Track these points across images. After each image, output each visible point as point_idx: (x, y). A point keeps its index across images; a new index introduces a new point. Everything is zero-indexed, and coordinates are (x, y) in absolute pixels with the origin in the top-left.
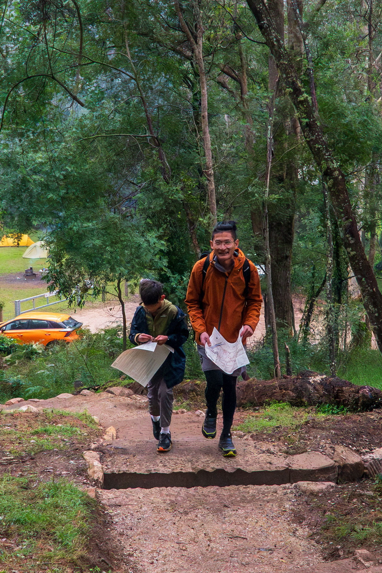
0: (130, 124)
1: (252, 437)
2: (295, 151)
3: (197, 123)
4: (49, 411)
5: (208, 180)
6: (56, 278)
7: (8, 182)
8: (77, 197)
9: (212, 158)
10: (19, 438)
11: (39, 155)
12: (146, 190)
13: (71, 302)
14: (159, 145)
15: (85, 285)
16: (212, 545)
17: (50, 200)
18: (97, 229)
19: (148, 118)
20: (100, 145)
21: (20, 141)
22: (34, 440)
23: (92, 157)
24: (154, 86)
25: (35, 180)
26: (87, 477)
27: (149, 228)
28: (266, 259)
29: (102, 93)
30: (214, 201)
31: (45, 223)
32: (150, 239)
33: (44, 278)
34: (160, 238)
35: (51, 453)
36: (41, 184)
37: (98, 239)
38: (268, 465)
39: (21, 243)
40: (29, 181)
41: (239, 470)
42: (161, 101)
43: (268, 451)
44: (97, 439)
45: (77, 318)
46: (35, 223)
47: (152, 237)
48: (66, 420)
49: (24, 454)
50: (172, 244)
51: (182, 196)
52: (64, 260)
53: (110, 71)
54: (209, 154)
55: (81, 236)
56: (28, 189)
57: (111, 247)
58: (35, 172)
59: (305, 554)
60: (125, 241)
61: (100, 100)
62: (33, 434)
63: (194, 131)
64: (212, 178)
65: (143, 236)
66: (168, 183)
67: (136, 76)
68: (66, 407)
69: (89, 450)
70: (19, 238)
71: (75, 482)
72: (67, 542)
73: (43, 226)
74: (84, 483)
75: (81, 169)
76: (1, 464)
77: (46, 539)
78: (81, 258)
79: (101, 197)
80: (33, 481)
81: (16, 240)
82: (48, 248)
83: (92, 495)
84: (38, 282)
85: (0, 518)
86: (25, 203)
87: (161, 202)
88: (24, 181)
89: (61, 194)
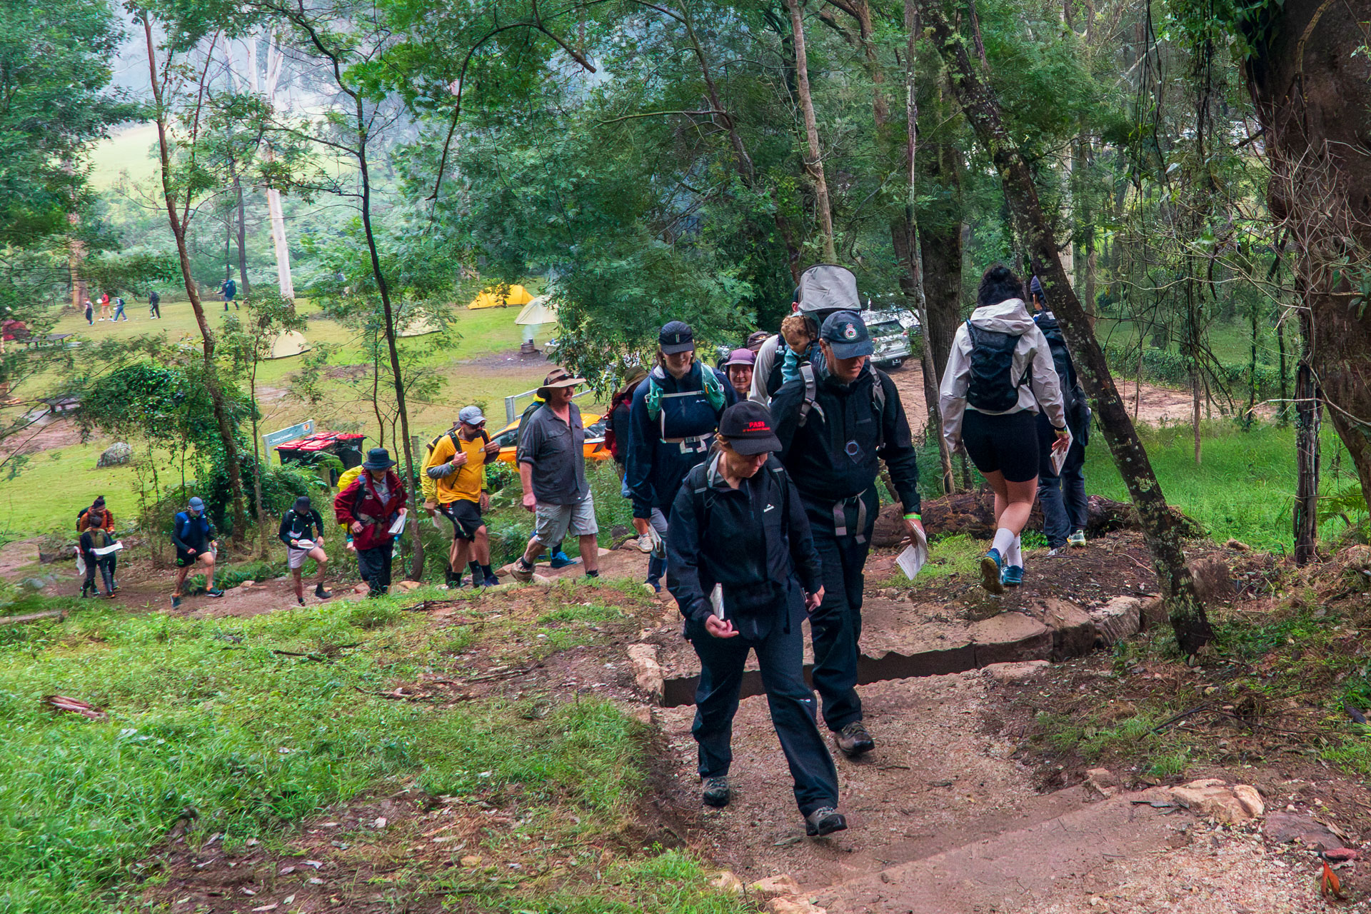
0: (682, 95)
1: (911, 596)
2: (953, 124)
3: (791, 88)
4: (569, 581)
5: (815, 178)
6: (572, 355)
7: (479, 200)
8: (599, 218)
9: (820, 141)
10: (518, 633)
11: (531, 152)
12: (714, 200)
13: (599, 393)
14: (730, 127)
15: (622, 363)
17: (552, 225)
18: (635, 269)
19: (709, 83)
20: (632, 132)
21: (498, 131)
22: (543, 633)
23: (621, 151)
24: (717, 30)
25: (525, 194)
26: (635, 690)
27: (721, 263)
28: (918, 301)
29: (632, 46)
30: (827, 213)
31: (547, 264)
32: (725, 281)
33: (550, 357)
34: (742, 277)
35: (572, 653)
36: (535, 201)
37: (638, 286)
38: (938, 641)
39: (508, 302)
40: (515, 197)
41: (891, 654)
42: (731, 55)
43: (938, 618)
44: (650, 622)
46: (530, 266)
47: (728, 276)
48: (598, 594)
49: (525, 659)
50: (762, 285)
51: (774, 208)
52: (584, 324)
53: (643, 10)
54: (813, 135)
55: (609, 283)
56: (515, 210)
57: (661, 298)
58: (525, 181)
59: (1007, 785)
60: (683, 286)
61: (629, 57)
62: (541, 624)
63: (787, 100)
64: (821, 176)
65: (713, 276)
66: (749, 187)
67: (685, 15)
69: (637, 642)
70: (505, 293)
71: (616, 700)
72: (602, 804)
73: (544, 269)
74: (631, 701)
75: (602, 173)
76: (486, 680)
77: (566, 803)
78: (612, 319)
79: (640, 215)
80: (542, 705)
81: (501, 297)
82: (556, 306)
83: (645, 719)
84: (543, 363)
85: (486, 774)
86: (511, 234)
87: (739, 218)
88: (507, 196)
89: (571, 214)
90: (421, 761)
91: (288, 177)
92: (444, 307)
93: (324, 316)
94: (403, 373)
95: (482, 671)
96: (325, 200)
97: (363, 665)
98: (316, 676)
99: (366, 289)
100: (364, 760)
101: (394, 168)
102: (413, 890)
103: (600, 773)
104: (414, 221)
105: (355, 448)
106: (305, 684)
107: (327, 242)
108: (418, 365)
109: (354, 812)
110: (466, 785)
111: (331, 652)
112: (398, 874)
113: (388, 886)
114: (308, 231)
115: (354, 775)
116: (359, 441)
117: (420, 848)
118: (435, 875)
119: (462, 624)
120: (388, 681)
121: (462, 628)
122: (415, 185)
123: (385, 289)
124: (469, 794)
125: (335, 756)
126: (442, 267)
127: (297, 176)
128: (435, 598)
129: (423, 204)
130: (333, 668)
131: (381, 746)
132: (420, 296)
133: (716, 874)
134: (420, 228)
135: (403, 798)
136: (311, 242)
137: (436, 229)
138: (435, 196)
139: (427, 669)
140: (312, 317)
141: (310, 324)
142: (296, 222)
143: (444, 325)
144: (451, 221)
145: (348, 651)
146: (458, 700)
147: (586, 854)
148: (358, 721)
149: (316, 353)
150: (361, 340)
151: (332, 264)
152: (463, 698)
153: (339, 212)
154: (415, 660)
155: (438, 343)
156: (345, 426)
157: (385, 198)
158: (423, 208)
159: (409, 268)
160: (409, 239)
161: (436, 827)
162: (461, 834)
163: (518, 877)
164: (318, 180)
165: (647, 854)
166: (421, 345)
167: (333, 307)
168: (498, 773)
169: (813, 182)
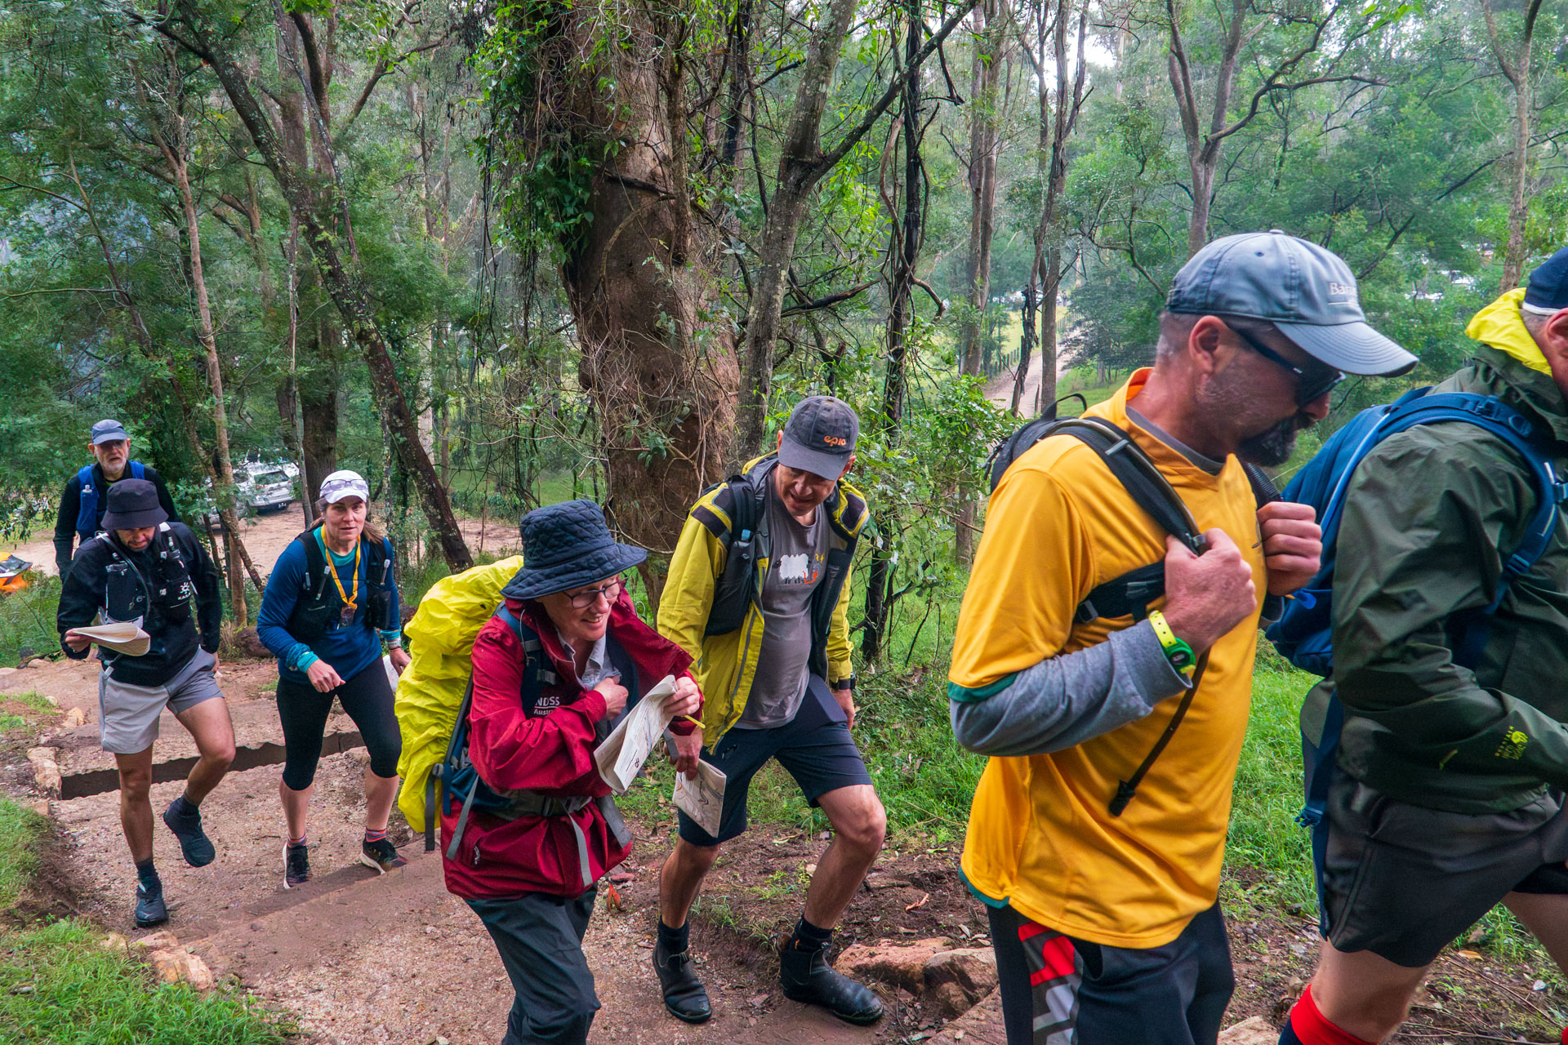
0: (87, 275)
3: (186, 273)
5: (208, 350)
9: (212, 319)
12: (113, 367)
14: (130, 304)
16: (230, 853)
18: (39, 425)
19: (111, 265)
20: (37, 306)
23: (26, 322)
24: (118, 220)
26: (35, 786)
28: (298, 453)
29: (39, 230)
30: (219, 379)
44: (51, 729)
45: (23, 556)
48: (2, 706)
54: (206, 313)
64: (213, 348)
66: (147, 356)
67: (89, 206)
68: (5, 688)
69: (37, 746)
71: (16, 797)
74: (29, 796)
78: (18, 469)
79: (44, 379)
83: (43, 811)
87: (138, 382)
165: (40, 925)
169: (205, 353)
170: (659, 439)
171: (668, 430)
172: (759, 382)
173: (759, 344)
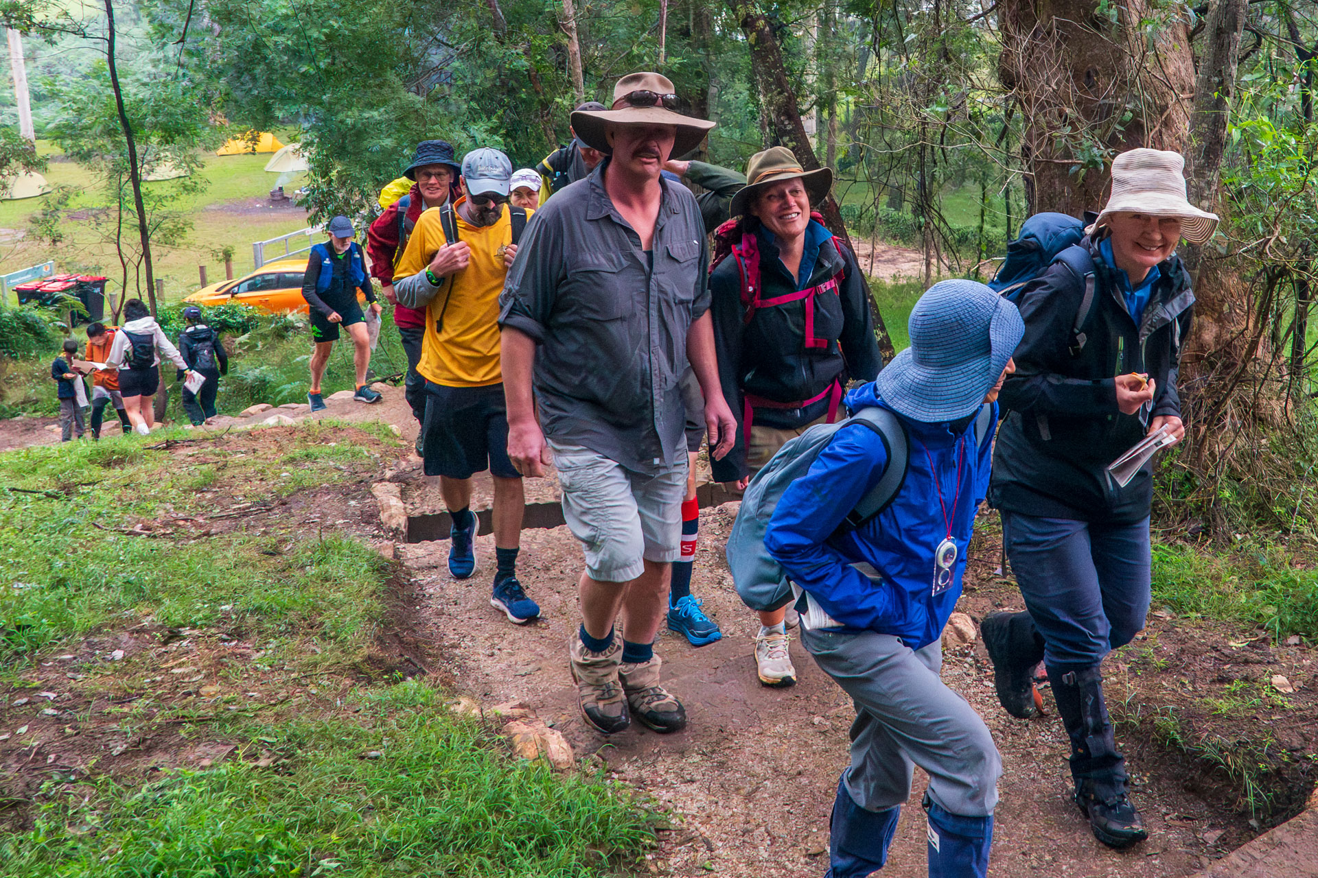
4: (315, 422)
5: (569, 37)
6: (321, 202)
7: (229, 47)
8: (351, 69)
9: (573, 2)
10: (262, 472)
12: (465, 55)
17: (304, 75)
18: (387, 120)
22: (287, 472)
25: (276, 43)
26: (379, 526)
27: (474, 116)
30: (579, 71)
31: (298, 113)
32: (477, 135)
33: (300, 204)
34: (491, 132)
35: (316, 492)
36: (287, 50)
37: (389, 136)
39: (258, 148)
40: (267, 47)
44: (395, 461)
46: (279, 114)
47: (479, 130)
48: (343, 434)
49: (268, 497)
51: (527, 64)
52: (334, 173)
55: (360, 133)
56: (265, 58)
58: (277, 30)
59: (738, 615)
62: (285, 463)
64: (574, 35)
65: (464, 129)
66: (503, 44)
68: (345, 413)
69: (382, 480)
70: (255, 140)
71: (360, 536)
72: (343, 635)
73: (293, 119)
74: (374, 536)
75: (355, 24)
76: (228, 517)
77: (306, 634)
78: (362, 168)
79: (392, 68)
80: (284, 541)
81: (250, 144)
82: (307, 154)
83: (388, 554)
84: (291, 210)
85: (227, 607)
86: (260, 82)
87: (491, 73)
88: (258, 46)
89: (322, 65)
90: (160, 595)
91: (30, 18)
92: (191, 152)
93: (67, 158)
94: (147, 217)
95: (224, 508)
96: (68, 42)
97: (101, 503)
98: (53, 513)
99: (110, 133)
100: (101, 594)
101: (142, 13)
102: (150, 719)
103: (342, 605)
104: (161, 66)
105: (97, 290)
106: (42, 520)
107: (68, 83)
108: (163, 209)
109: (90, 645)
110: (206, 618)
111: (68, 490)
112: (134, 704)
113: (125, 715)
114: (50, 72)
115: (91, 609)
116: (101, 283)
117: (158, 679)
118: (172, 704)
119: (205, 463)
120: (129, 519)
121: (205, 467)
122: (162, 30)
123: (129, 133)
124: (209, 627)
125: (72, 591)
126: (189, 113)
127: (38, 17)
128: (177, 438)
129: (171, 50)
130: (71, 505)
131: (119, 581)
132: (167, 139)
133: (455, 700)
134: (168, 74)
135: (142, 631)
136: (52, 84)
137: (184, 75)
138: (182, 41)
139: (169, 506)
140: (53, 159)
141: (50, 165)
142: (38, 63)
143: (192, 171)
144: (199, 68)
145: (86, 489)
146: (199, 537)
147: (326, 683)
148: (96, 557)
149: (57, 195)
150: (104, 183)
151: (75, 107)
152: (204, 535)
153: (83, 54)
154: (155, 497)
155: (185, 188)
156: (86, 269)
157: (132, 42)
158: (171, 54)
159: (155, 113)
160: (156, 85)
161: (174, 659)
162: (200, 664)
163: (257, 706)
164: (61, 21)
165: (388, 683)
166: (166, 190)
167: (76, 149)
168: (239, 607)
169: (566, 41)
170: (1095, 149)
171: (1107, 138)
172: (1221, 83)
173: (1221, 36)
